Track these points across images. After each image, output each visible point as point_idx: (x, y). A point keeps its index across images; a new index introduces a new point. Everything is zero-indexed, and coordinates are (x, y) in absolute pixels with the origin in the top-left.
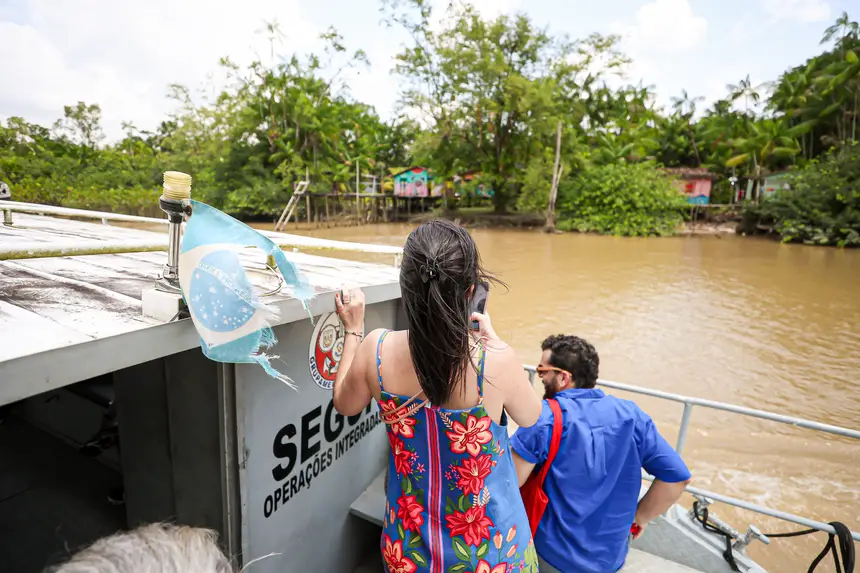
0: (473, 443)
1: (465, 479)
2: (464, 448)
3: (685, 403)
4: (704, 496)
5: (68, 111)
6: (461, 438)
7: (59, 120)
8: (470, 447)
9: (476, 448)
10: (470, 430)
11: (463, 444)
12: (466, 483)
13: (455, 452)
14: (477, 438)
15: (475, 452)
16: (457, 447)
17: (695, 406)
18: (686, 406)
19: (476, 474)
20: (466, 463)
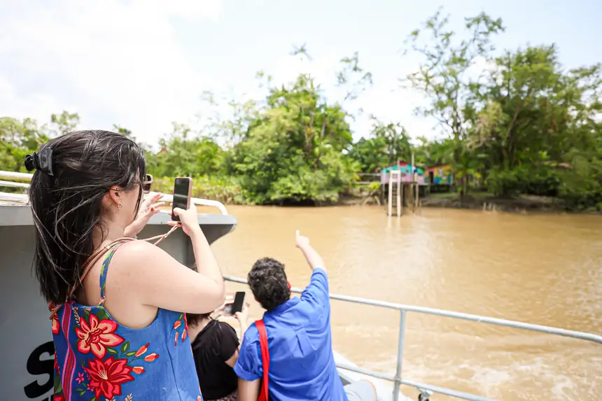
0: (96, 343)
1: (95, 382)
2: (88, 348)
3: (401, 310)
4: (425, 389)
5: (53, 119)
6: (86, 336)
7: (46, 124)
8: (94, 347)
9: (100, 349)
10: (93, 329)
11: (88, 344)
12: (96, 385)
13: (82, 353)
14: (100, 339)
15: (101, 353)
16: (82, 346)
17: (408, 312)
18: (402, 313)
19: (105, 377)
20: (92, 364)
